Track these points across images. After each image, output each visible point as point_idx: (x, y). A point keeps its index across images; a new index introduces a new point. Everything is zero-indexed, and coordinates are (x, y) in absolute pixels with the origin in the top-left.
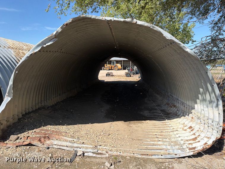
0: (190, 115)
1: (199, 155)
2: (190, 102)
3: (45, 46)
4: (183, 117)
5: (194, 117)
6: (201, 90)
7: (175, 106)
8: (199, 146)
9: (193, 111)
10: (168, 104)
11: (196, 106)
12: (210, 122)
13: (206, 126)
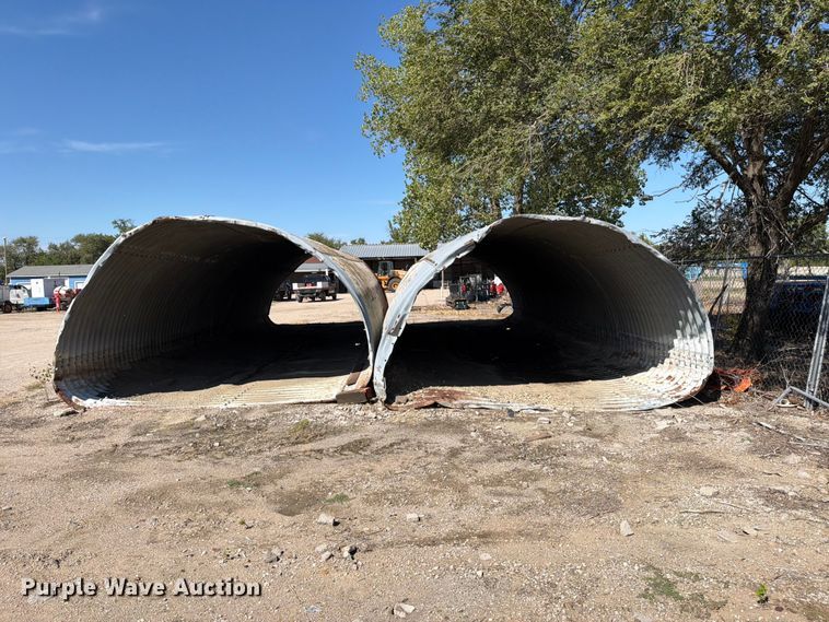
0: (667, 360)
1: (687, 402)
2: (665, 337)
3: (459, 257)
4: (653, 368)
5: (673, 360)
6: (680, 323)
7: (634, 354)
8: (685, 393)
9: (671, 351)
10: (618, 354)
11: (676, 341)
12: (698, 357)
13: (693, 366)
